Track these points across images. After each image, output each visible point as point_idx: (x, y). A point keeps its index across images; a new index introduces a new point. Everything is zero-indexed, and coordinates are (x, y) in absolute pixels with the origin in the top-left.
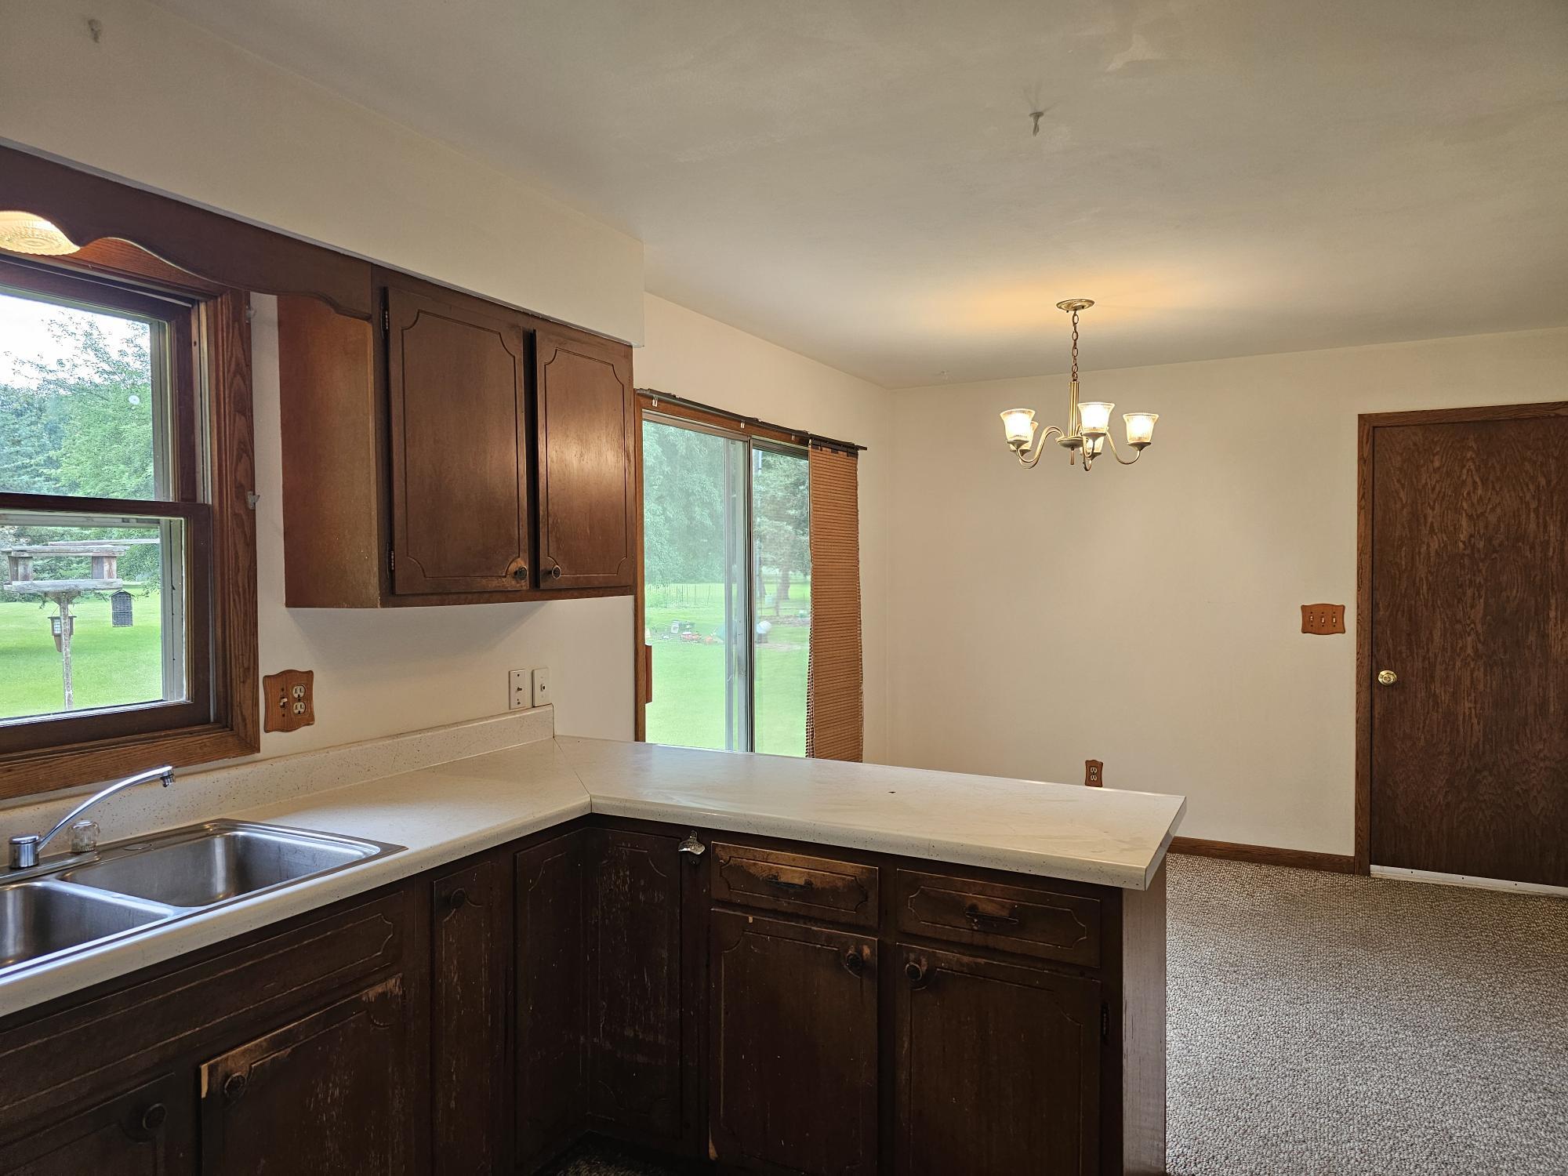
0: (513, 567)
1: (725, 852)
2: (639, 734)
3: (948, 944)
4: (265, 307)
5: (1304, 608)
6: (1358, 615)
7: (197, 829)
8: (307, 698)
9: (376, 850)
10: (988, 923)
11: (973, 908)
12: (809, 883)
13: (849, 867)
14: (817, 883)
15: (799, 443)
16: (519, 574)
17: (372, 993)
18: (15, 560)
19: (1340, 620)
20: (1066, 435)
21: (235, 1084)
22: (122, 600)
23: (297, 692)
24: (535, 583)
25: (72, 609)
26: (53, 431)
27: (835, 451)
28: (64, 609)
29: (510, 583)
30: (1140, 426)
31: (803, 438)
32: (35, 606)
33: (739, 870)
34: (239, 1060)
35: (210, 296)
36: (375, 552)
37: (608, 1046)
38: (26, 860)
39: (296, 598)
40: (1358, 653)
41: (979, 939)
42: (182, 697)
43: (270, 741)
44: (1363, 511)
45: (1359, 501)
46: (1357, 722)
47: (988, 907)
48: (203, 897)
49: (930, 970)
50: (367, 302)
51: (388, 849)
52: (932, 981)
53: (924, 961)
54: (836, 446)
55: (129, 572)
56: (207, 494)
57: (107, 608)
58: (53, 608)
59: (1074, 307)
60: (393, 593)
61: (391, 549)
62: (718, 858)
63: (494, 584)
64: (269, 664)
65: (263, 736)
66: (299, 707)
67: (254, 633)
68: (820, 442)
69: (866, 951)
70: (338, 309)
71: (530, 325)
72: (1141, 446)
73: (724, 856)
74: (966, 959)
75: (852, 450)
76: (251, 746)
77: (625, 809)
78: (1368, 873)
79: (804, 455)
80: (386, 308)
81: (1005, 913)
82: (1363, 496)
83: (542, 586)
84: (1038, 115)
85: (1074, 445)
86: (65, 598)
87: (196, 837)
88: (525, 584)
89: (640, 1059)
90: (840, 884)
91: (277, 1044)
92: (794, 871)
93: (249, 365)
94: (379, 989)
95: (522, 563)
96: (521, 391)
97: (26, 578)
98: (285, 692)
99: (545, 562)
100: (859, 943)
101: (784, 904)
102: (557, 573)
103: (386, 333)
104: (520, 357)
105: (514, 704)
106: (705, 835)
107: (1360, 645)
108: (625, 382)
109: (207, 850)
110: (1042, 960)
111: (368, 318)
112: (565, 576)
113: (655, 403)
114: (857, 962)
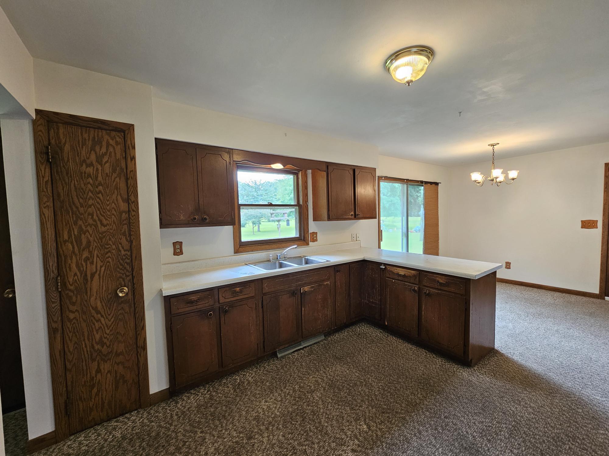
0: (351, 214)
1: (389, 268)
2: (379, 247)
3: (433, 288)
4: (309, 172)
5: (582, 221)
6: (603, 223)
7: (301, 256)
8: (316, 237)
9: (326, 261)
10: (441, 284)
11: (438, 281)
12: (405, 275)
13: (413, 272)
14: (406, 275)
15: (422, 183)
16: (352, 215)
17: (325, 283)
18: (272, 214)
19: (596, 225)
20: (490, 178)
21: (306, 292)
22: (288, 221)
23: (315, 236)
24: (355, 217)
25: (280, 223)
26: (275, 189)
27: (431, 184)
28: (279, 223)
29: (350, 217)
30: (513, 174)
31: (422, 182)
32: (273, 223)
33: (391, 271)
34: (307, 289)
35: (301, 170)
36: (326, 212)
37: (367, 302)
38: (279, 258)
39: (315, 220)
40: (602, 234)
41: (439, 287)
42: (298, 236)
43: (310, 243)
44: (606, 192)
45: (604, 189)
46: (601, 255)
47: (441, 281)
48: (301, 264)
49: (429, 293)
50: (325, 168)
51: (328, 261)
52: (429, 295)
53: (428, 291)
54: (431, 183)
55: (289, 216)
56: (301, 203)
57: (285, 223)
58: (277, 223)
59: (493, 145)
60: (329, 219)
61: (329, 211)
62: (387, 269)
63: (347, 217)
64: (311, 230)
65: (310, 242)
66: (315, 238)
67: (308, 226)
68: (426, 183)
69: (416, 288)
70: (320, 171)
71: (353, 168)
72: (513, 179)
73: (389, 269)
74: (436, 291)
75: (437, 184)
76: (308, 244)
77: (370, 259)
78: (604, 299)
79: (423, 186)
80: (328, 169)
81: (445, 283)
82: (606, 188)
83: (356, 217)
84: (460, 113)
85: (492, 180)
86: (279, 221)
87: (300, 257)
88: (353, 217)
89: (373, 305)
90: (411, 275)
91: (312, 287)
92: (402, 272)
93: (307, 181)
94: (326, 283)
95: (353, 213)
96: (352, 181)
97: (273, 217)
98: (313, 236)
99: (357, 213)
100: (415, 287)
101: (400, 278)
102: (359, 214)
103: (328, 173)
104: (352, 174)
105: (353, 240)
106: (385, 264)
107: (603, 232)
108: (374, 176)
109: (302, 259)
110: (453, 292)
111: (325, 171)
112: (361, 216)
113: (383, 178)
114: (414, 290)
